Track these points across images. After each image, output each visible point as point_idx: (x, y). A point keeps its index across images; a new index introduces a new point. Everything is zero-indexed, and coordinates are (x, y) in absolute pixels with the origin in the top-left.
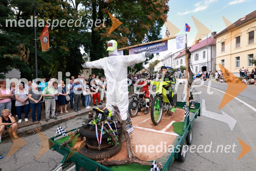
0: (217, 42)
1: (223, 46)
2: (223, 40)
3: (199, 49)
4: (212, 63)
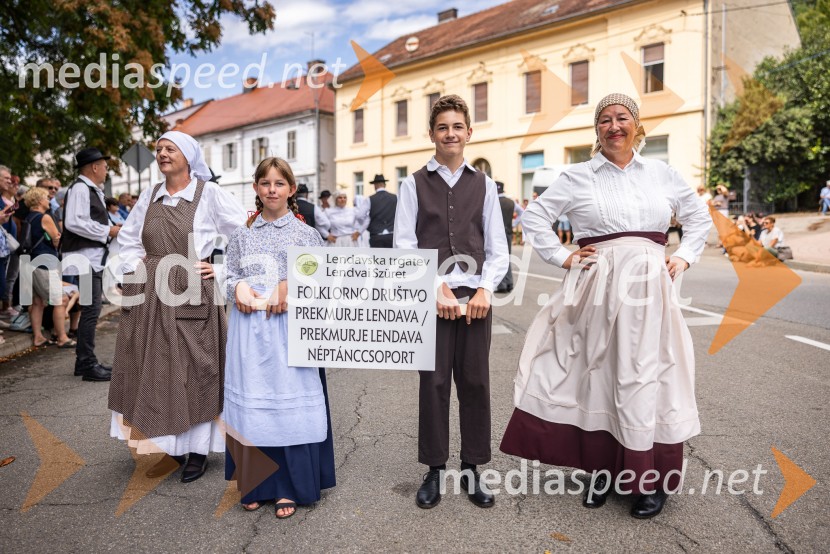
0: (338, 106)
1: (359, 121)
3: (271, 119)
4: (322, 182)
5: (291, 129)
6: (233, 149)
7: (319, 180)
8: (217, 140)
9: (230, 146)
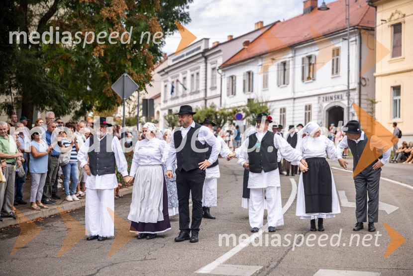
0: (378, 22)
1: (397, 35)
2: (396, 16)
3: (318, 37)
4: (362, 97)
5: (337, 46)
6: (287, 67)
7: (360, 94)
8: (273, 59)
9: (284, 64)
